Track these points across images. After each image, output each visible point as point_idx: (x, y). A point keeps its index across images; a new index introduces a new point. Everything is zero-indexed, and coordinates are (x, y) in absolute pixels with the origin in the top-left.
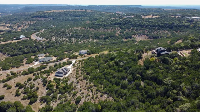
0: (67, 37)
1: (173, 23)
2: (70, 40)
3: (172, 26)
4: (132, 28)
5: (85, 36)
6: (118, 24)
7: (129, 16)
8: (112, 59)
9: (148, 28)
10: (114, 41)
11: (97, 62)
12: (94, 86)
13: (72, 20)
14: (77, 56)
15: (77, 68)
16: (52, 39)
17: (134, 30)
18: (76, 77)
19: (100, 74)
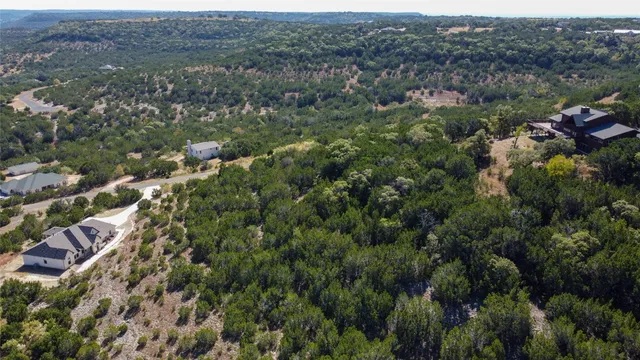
0: (156, 100)
1: (552, 49)
2: (164, 109)
3: (549, 59)
4: (402, 66)
5: (224, 95)
6: (349, 53)
7: (390, 28)
8: (333, 172)
9: (460, 66)
10: (336, 112)
11: (256, 188)
12: (227, 335)
13: (187, 50)
14: (173, 167)
15: (154, 223)
16: (92, 107)
17: (412, 74)
18: (133, 272)
19: (267, 255)
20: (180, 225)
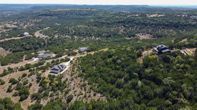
0: (70, 35)
1: (179, 22)
2: (72, 37)
3: (178, 25)
4: (135, 26)
5: (87, 34)
6: (121, 22)
7: (134, 15)
9: (152, 27)
10: (116, 39)
11: (94, 59)
12: (88, 84)
13: (77, 19)
14: (76, 53)
15: (74, 65)
16: (54, 36)
17: (138, 29)
18: (71, 74)
19: (96, 71)
20: (79, 66)
